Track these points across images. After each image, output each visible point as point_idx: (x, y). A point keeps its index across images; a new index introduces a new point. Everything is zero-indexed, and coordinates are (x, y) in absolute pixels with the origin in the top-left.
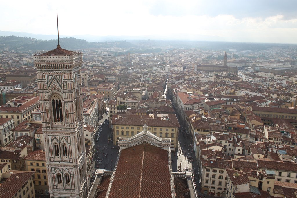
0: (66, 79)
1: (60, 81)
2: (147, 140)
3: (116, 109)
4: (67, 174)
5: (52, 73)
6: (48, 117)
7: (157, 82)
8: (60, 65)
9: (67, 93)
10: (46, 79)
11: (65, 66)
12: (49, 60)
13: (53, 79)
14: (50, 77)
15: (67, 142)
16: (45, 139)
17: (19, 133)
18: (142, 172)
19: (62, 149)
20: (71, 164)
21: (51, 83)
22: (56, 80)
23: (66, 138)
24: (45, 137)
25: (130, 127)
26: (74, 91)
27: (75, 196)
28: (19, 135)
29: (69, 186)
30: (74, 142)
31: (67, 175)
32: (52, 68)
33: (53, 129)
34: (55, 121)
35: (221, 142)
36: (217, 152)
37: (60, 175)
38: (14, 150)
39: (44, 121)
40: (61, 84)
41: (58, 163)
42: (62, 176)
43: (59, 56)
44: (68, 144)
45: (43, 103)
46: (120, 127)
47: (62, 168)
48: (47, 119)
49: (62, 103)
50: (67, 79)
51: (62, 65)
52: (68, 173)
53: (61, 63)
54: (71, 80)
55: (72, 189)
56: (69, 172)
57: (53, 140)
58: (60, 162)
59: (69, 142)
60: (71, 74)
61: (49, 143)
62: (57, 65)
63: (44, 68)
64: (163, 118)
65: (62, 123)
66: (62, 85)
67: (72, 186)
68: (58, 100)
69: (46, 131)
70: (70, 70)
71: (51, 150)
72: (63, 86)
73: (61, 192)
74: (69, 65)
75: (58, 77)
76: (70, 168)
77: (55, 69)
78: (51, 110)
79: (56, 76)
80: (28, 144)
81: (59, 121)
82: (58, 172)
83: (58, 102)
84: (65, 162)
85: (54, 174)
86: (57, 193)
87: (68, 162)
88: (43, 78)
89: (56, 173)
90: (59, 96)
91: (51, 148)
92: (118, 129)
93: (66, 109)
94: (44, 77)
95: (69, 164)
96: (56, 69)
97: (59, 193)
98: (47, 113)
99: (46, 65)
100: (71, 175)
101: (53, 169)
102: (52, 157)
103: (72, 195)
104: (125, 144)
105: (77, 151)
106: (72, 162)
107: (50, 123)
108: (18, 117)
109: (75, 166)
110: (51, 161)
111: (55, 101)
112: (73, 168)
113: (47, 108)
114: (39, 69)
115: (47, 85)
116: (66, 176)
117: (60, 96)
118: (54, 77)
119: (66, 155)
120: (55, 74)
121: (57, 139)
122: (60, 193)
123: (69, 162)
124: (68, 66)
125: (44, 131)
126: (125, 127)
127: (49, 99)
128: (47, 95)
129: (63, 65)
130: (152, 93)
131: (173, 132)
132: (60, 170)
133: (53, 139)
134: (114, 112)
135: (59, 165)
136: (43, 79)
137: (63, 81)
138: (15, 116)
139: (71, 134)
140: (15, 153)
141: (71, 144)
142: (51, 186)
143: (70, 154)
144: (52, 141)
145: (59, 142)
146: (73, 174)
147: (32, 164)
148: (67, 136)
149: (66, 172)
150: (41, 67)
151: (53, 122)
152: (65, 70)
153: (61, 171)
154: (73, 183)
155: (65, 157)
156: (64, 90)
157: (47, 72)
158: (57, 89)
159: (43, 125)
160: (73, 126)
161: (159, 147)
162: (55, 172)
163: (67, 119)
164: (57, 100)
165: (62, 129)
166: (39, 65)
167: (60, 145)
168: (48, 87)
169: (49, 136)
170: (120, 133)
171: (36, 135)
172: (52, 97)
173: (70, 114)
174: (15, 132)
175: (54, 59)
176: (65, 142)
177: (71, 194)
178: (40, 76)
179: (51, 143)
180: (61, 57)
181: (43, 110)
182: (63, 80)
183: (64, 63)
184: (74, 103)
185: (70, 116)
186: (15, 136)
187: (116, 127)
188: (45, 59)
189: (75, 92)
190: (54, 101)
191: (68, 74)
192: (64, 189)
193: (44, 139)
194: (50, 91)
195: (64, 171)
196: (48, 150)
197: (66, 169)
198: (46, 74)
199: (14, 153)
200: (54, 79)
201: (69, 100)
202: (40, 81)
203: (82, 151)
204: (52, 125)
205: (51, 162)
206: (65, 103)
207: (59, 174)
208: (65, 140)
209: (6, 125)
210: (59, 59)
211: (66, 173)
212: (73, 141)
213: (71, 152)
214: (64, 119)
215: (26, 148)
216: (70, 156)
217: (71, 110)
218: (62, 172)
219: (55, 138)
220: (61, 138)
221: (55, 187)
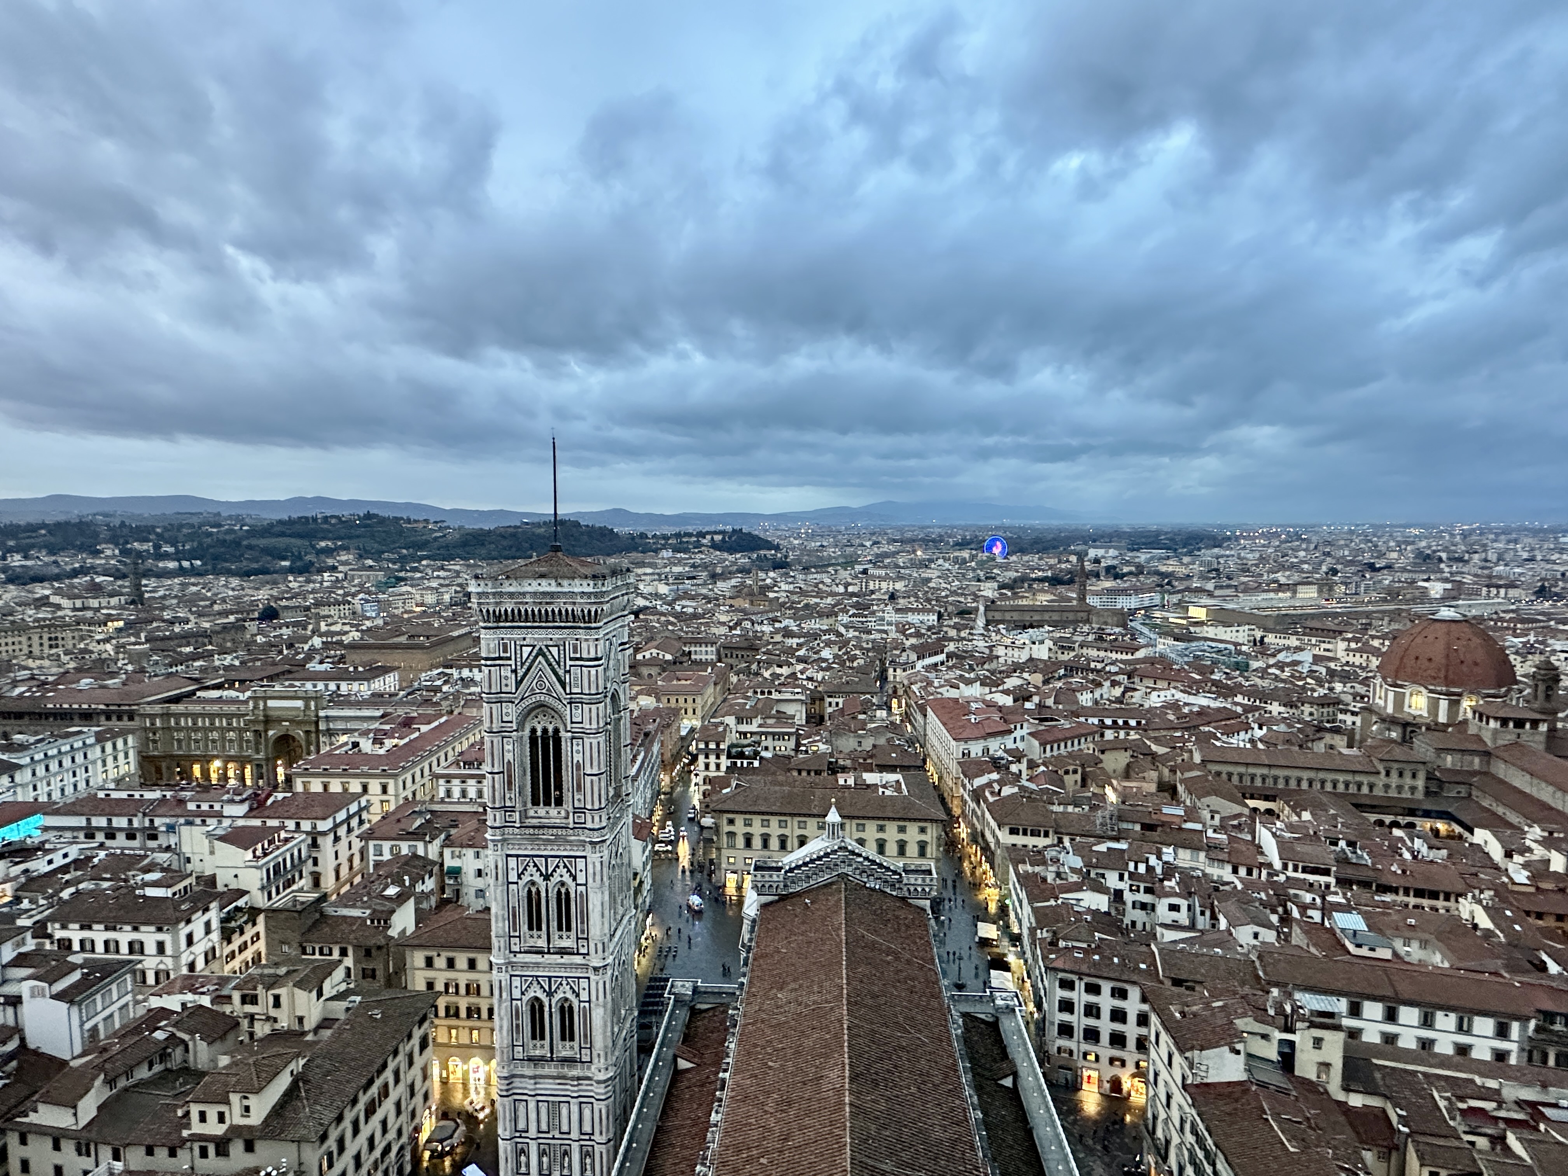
0: (578, 656)
1: (558, 663)
2: (850, 869)
3: (723, 758)
4: (566, 999)
5: (532, 636)
6: (510, 789)
7: (855, 664)
8: (560, 611)
9: (582, 703)
10: (509, 659)
11: (578, 610)
12: (524, 594)
13: (536, 657)
14: (526, 650)
15: (575, 879)
16: (497, 867)
17: (386, 845)
18: (845, 991)
19: (553, 904)
20: (584, 962)
21: (528, 669)
22: (547, 661)
23: (570, 862)
24: (496, 862)
25: (774, 821)
26: (606, 697)
27: (589, 1088)
28: (387, 856)
29: (572, 1048)
30: (598, 878)
31: (566, 1005)
32: (534, 621)
33: (527, 831)
34: (535, 803)
35: (1103, 876)
36: (1096, 913)
37: (542, 1006)
38: (368, 912)
39: (494, 802)
40: (561, 672)
41: (537, 958)
42: (547, 1009)
43: (559, 581)
44: (577, 885)
45: (495, 740)
46: (739, 820)
47: (550, 978)
48: (508, 796)
49: (563, 740)
50: (585, 655)
51: (570, 609)
52: (570, 995)
53: (565, 603)
54: (597, 659)
55: (581, 1062)
56: (574, 992)
57: (522, 873)
58: (542, 953)
59: (581, 879)
60: (597, 640)
61: (509, 883)
62: (549, 610)
63: (506, 621)
64: (884, 786)
65: (559, 809)
66: (567, 676)
67: (581, 1048)
68: (550, 729)
69: (498, 841)
70: (593, 625)
71: (514, 908)
72: (568, 680)
73: (539, 1071)
74: (593, 610)
75: (554, 650)
76: (579, 978)
77: (543, 624)
78: (522, 764)
79: (547, 646)
80: (419, 888)
81: (547, 803)
82: (533, 994)
83: (548, 738)
84: (562, 952)
85: (519, 1003)
86: (522, 1076)
87: (573, 954)
88: (502, 655)
89: (525, 998)
90: (553, 713)
91: (513, 902)
92: (731, 828)
93: (575, 762)
94: (505, 651)
95: (578, 959)
96: (547, 621)
97: (531, 1078)
98: (510, 776)
99: (513, 610)
100: (582, 1005)
101: (516, 982)
102: (517, 934)
103: (579, 1085)
104: (775, 885)
105: (607, 912)
106: (588, 954)
107: (517, 809)
108: (384, 790)
109: (596, 969)
110: (511, 952)
111: (539, 733)
112: (588, 978)
113: (509, 756)
114: (490, 625)
115: (513, 676)
116: (562, 1008)
117: (556, 716)
118: (540, 649)
119: (569, 929)
120: (542, 640)
121: (538, 870)
122: (534, 1077)
123: (578, 954)
124: (589, 611)
125: (493, 841)
126: (757, 820)
127: (518, 724)
128: (512, 712)
129: (573, 610)
130: (841, 701)
131: (923, 837)
132: (542, 987)
133: (525, 869)
134: (718, 766)
135: (537, 965)
136: (500, 658)
137: (569, 663)
138: (375, 786)
139: (588, 847)
140: (372, 922)
141: (586, 885)
142: (505, 1051)
143: (582, 922)
144: (519, 877)
145: (547, 877)
146: (589, 1002)
147: (429, 962)
148: (576, 857)
149: (564, 992)
150: (498, 619)
151: (529, 805)
152: (580, 628)
153: (545, 991)
154: (585, 1036)
155: (564, 933)
156: (571, 693)
157: (516, 635)
158: (548, 690)
159: (492, 817)
160: (597, 819)
161: (894, 893)
162: (523, 993)
163: (576, 797)
164: (545, 731)
165: (560, 832)
166: (488, 611)
167: (547, 891)
168: (518, 683)
169: (508, 856)
170: (740, 842)
171: (447, 852)
172: (530, 717)
173: (588, 779)
174: (371, 843)
175: (541, 589)
176: (567, 878)
177: (579, 1079)
178: (492, 646)
179: (517, 883)
180: (565, 583)
181: (496, 765)
182: (571, 659)
183: (574, 603)
184: (602, 738)
185: (588, 785)
186: (372, 858)
187: (725, 822)
188: (512, 589)
189: (608, 700)
190: (533, 731)
191: (587, 640)
192: (552, 1060)
193: (493, 867)
194: (522, 699)
195: (558, 988)
196: (503, 909)
197: (564, 982)
198: (510, 639)
199: (369, 922)
200: (540, 658)
201: (588, 726)
202: (489, 663)
203: (621, 911)
204: (524, 815)
205: (512, 955)
206: (573, 738)
207: (537, 999)
208: (569, 871)
209: (341, 816)
210: (559, 589)
211: (562, 995)
212: (594, 874)
213: (584, 917)
214: (567, 796)
215: (411, 904)
216: (583, 932)
217: (595, 763)
218: (550, 994)
219: (531, 864)
220: (553, 864)
221: (519, 1053)
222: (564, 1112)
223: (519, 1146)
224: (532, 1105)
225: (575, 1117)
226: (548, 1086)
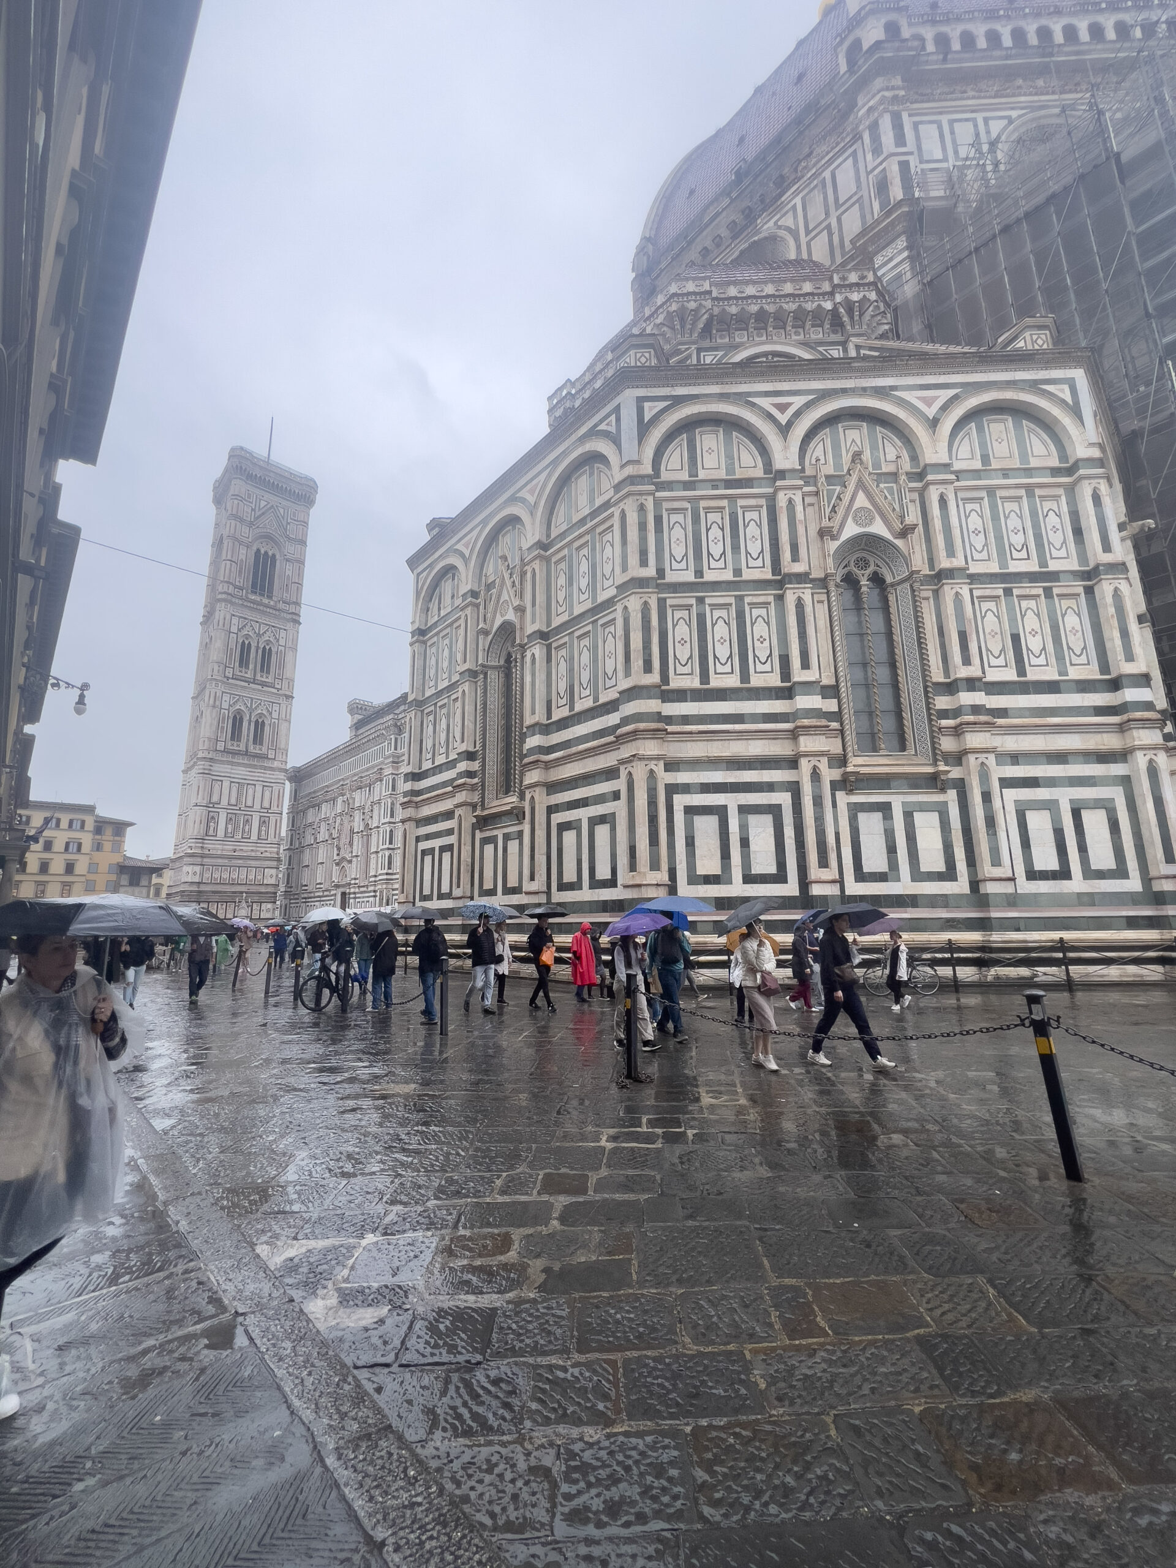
0: (296, 519)
1: (283, 518)
4: (260, 717)
5: (267, 496)
6: (240, 576)
9: (295, 544)
10: (251, 503)
13: (270, 509)
19: (260, 653)
27: (272, 776)
30: (295, 643)
34: (254, 591)
37: (243, 717)
47: (252, 699)
51: (297, 491)
55: (268, 758)
56: (269, 711)
57: (242, 628)
58: (249, 682)
59: (282, 642)
61: (230, 632)
62: (284, 486)
63: (253, 481)
65: (269, 600)
66: (289, 526)
68: (270, 553)
71: (231, 649)
75: (282, 511)
76: (273, 703)
78: (249, 565)
79: (277, 506)
81: (261, 593)
82: (238, 708)
83: (269, 557)
84: (264, 684)
85: (226, 712)
87: (270, 687)
88: (246, 498)
89: (232, 710)
90: (275, 544)
91: (232, 645)
94: (249, 497)
95: (275, 691)
98: (240, 568)
100: (273, 720)
101: (226, 697)
102: (232, 666)
103: (264, 773)
106: (282, 689)
107: (243, 589)
109: (287, 697)
111: (262, 554)
112: (281, 704)
115: (252, 513)
116: (257, 722)
117: (276, 546)
118: (272, 506)
119: (269, 671)
120: (274, 502)
121: (253, 629)
123: (274, 688)
127: (251, 541)
128: (248, 532)
132: (245, 704)
133: (244, 627)
135: (244, 689)
139: (290, 625)
141: (285, 647)
142: (212, 742)
143: (280, 669)
144: (239, 630)
146: (278, 720)
148: (282, 628)
149: (260, 711)
151: (250, 591)
153: (247, 707)
154: (273, 741)
155: (265, 675)
156: (289, 536)
157: (258, 492)
158: (276, 528)
162: (230, 706)
164: (266, 553)
165: (271, 611)
167: (257, 644)
168: (255, 518)
169: (233, 615)
172: (258, 541)
173: (294, 585)
176: (273, 639)
177: (265, 769)
178: (241, 490)
179: (236, 634)
190: (258, 550)
192: (246, 754)
195: (256, 706)
207: (240, 711)
211: (258, 712)
213: (281, 665)
216: (279, 675)
218: (250, 710)
219: (249, 625)
220: (263, 629)
221: (221, 746)
222: (250, 792)
223: (211, 814)
224: (226, 784)
225: (258, 795)
226: (240, 772)
